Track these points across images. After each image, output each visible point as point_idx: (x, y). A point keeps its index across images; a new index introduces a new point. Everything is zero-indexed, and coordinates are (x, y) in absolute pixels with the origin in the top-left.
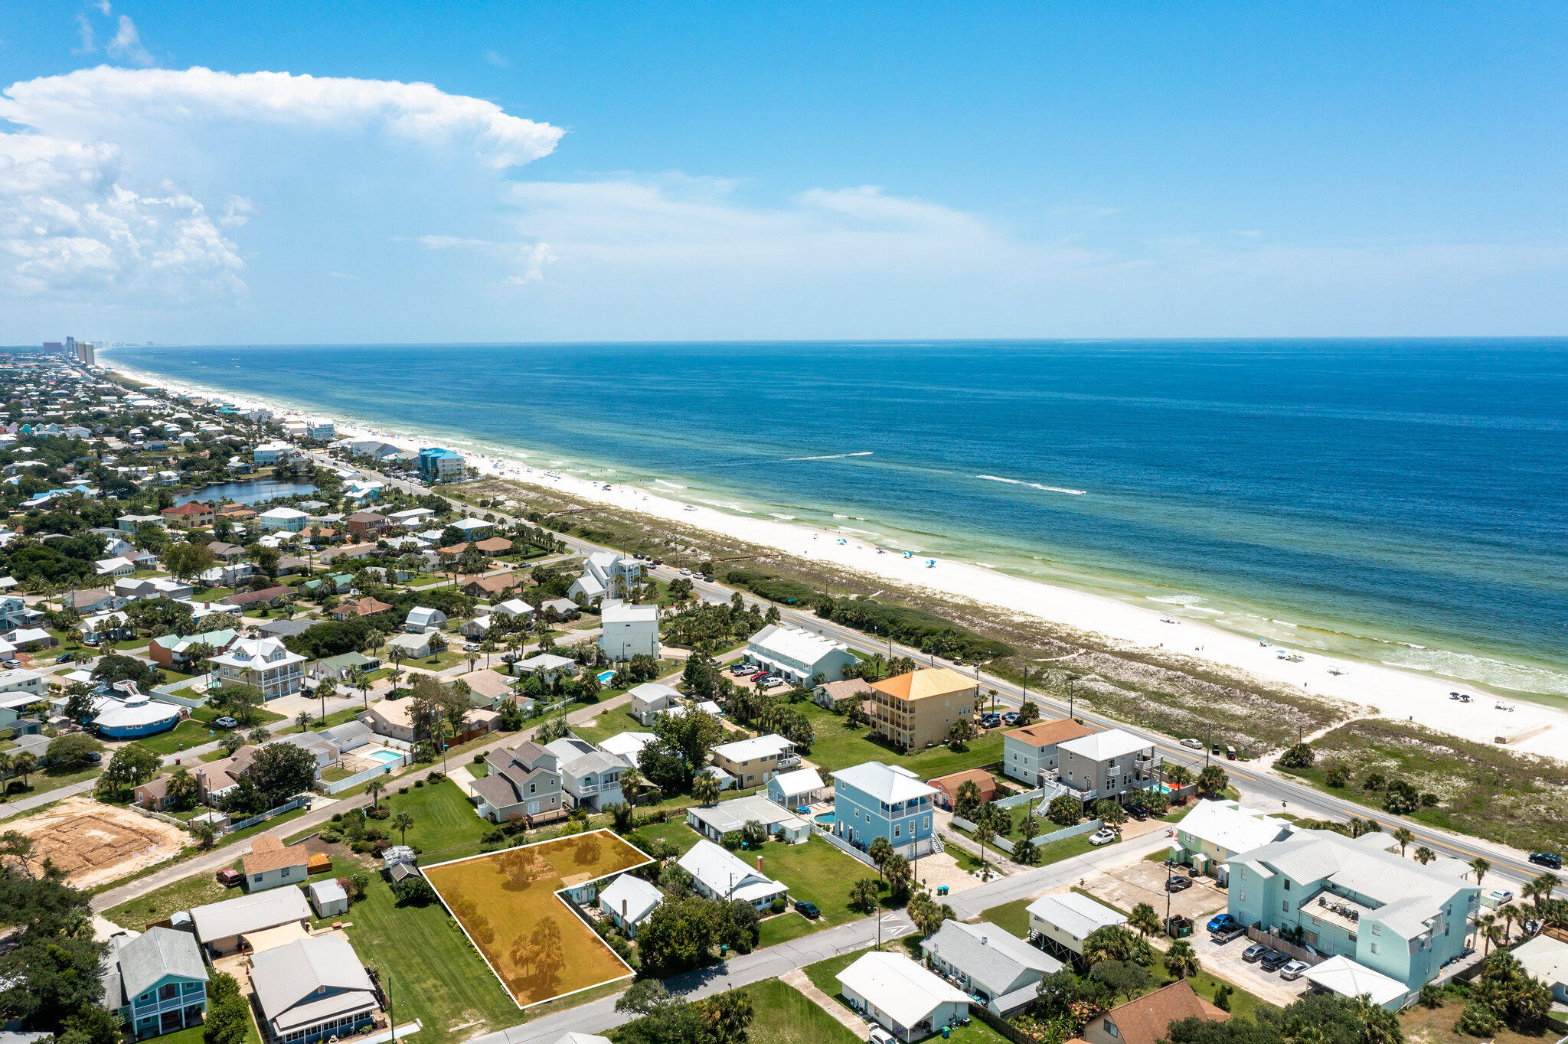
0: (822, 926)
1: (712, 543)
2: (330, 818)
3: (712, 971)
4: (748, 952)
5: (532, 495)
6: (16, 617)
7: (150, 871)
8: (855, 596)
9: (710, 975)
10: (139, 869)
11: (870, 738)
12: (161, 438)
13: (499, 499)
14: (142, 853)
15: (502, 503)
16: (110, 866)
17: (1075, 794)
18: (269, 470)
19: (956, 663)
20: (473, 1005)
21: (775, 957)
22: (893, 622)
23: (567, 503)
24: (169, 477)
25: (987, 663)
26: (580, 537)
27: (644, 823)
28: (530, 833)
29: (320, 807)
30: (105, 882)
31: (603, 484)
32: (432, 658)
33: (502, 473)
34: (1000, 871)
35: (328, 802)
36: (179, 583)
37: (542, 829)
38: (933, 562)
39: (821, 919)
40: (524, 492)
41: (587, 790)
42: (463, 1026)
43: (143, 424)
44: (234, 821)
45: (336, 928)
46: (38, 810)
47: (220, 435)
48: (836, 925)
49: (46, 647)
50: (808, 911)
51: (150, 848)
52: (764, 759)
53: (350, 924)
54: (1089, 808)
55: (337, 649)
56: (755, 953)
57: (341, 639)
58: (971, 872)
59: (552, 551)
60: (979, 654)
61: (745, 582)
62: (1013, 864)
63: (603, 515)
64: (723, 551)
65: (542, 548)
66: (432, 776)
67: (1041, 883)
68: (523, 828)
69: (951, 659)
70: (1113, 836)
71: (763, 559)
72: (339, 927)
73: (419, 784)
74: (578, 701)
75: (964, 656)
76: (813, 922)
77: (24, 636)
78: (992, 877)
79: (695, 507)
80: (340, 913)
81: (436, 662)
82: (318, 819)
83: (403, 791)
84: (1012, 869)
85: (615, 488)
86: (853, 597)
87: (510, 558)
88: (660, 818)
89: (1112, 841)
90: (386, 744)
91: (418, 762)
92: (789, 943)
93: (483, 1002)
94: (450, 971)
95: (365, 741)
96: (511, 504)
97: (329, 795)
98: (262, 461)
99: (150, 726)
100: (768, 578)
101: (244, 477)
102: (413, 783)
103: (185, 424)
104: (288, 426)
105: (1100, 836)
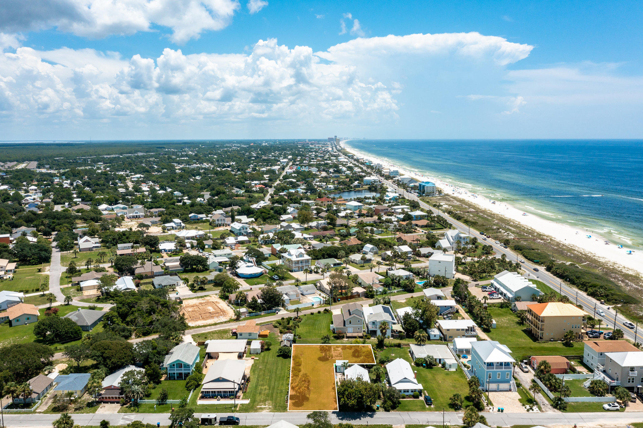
0: (430, 410)
1: (520, 231)
2: (281, 318)
3: (368, 414)
4: (388, 411)
5: (458, 203)
6: (245, 232)
7: (216, 324)
8: (570, 263)
9: (365, 415)
10: (213, 323)
11: (525, 331)
12: (339, 173)
13: (441, 204)
14: (217, 318)
15: (442, 206)
16: (206, 320)
17: (608, 380)
18: (367, 187)
19: (601, 303)
20: (272, 400)
21: (399, 417)
22: (578, 278)
23: (469, 208)
24: (330, 187)
25: (619, 305)
26: (464, 223)
27: (391, 346)
28: (345, 339)
29: (282, 313)
30: (201, 325)
31: (492, 201)
32: (362, 265)
33: (453, 194)
34: (540, 409)
35: (286, 312)
36: (301, 226)
37: (350, 340)
38: (630, 252)
39: (432, 406)
40: (456, 202)
41: (373, 327)
42: (263, 406)
43: (336, 168)
44: (250, 313)
45: (252, 358)
46: (202, 297)
47: (359, 173)
48: (437, 411)
49: (247, 243)
50: (428, 401)
51: (220, 317)
52: (458, 330)
53: (258, 358)
54: (612, 390)
55: (330, 256)
56: (392, 412)
57: (333, 253)
58: (523, 405)
59: (446, 228)
60: (616, 300)
61: (521, 250)
62: (550, 407)
63: (481, 214)
64: (524, 235)
65: (443, 226)
66: (326, 310)
67: (558, 420)
68: (343, 337)
69: (600, 301)
70: (618, 408)
71: (539, 240)
72: (253, 359)
73: (319, 312)
74: (405, 291)
75: (607, 300)
76: (427, 406)
77: (241, 238)
78: (533, 410)
79: (527, 214)
80: (257, 354)
81: (363, 266)
82: (278, 318)
83: (312, 314)
84: (547, 409)
85: (497, 203)
86: (568, 263)
87: (426, 228)
88: (399, 346)
89: (617, 410)
90: (320, 295)
91: (326, 304)
92: (410, 413)
93: (276, 399)
94: (274, 385)
95: (313, 293)
96: (445, 206)
97: (287, 310)
98: (366, 183)
99: (251, 274)
100: (533, 249)
101: (357, 189)
102: (317, 312)
103: (350, 168)
104: (384, 170)
105: (610, 405)
